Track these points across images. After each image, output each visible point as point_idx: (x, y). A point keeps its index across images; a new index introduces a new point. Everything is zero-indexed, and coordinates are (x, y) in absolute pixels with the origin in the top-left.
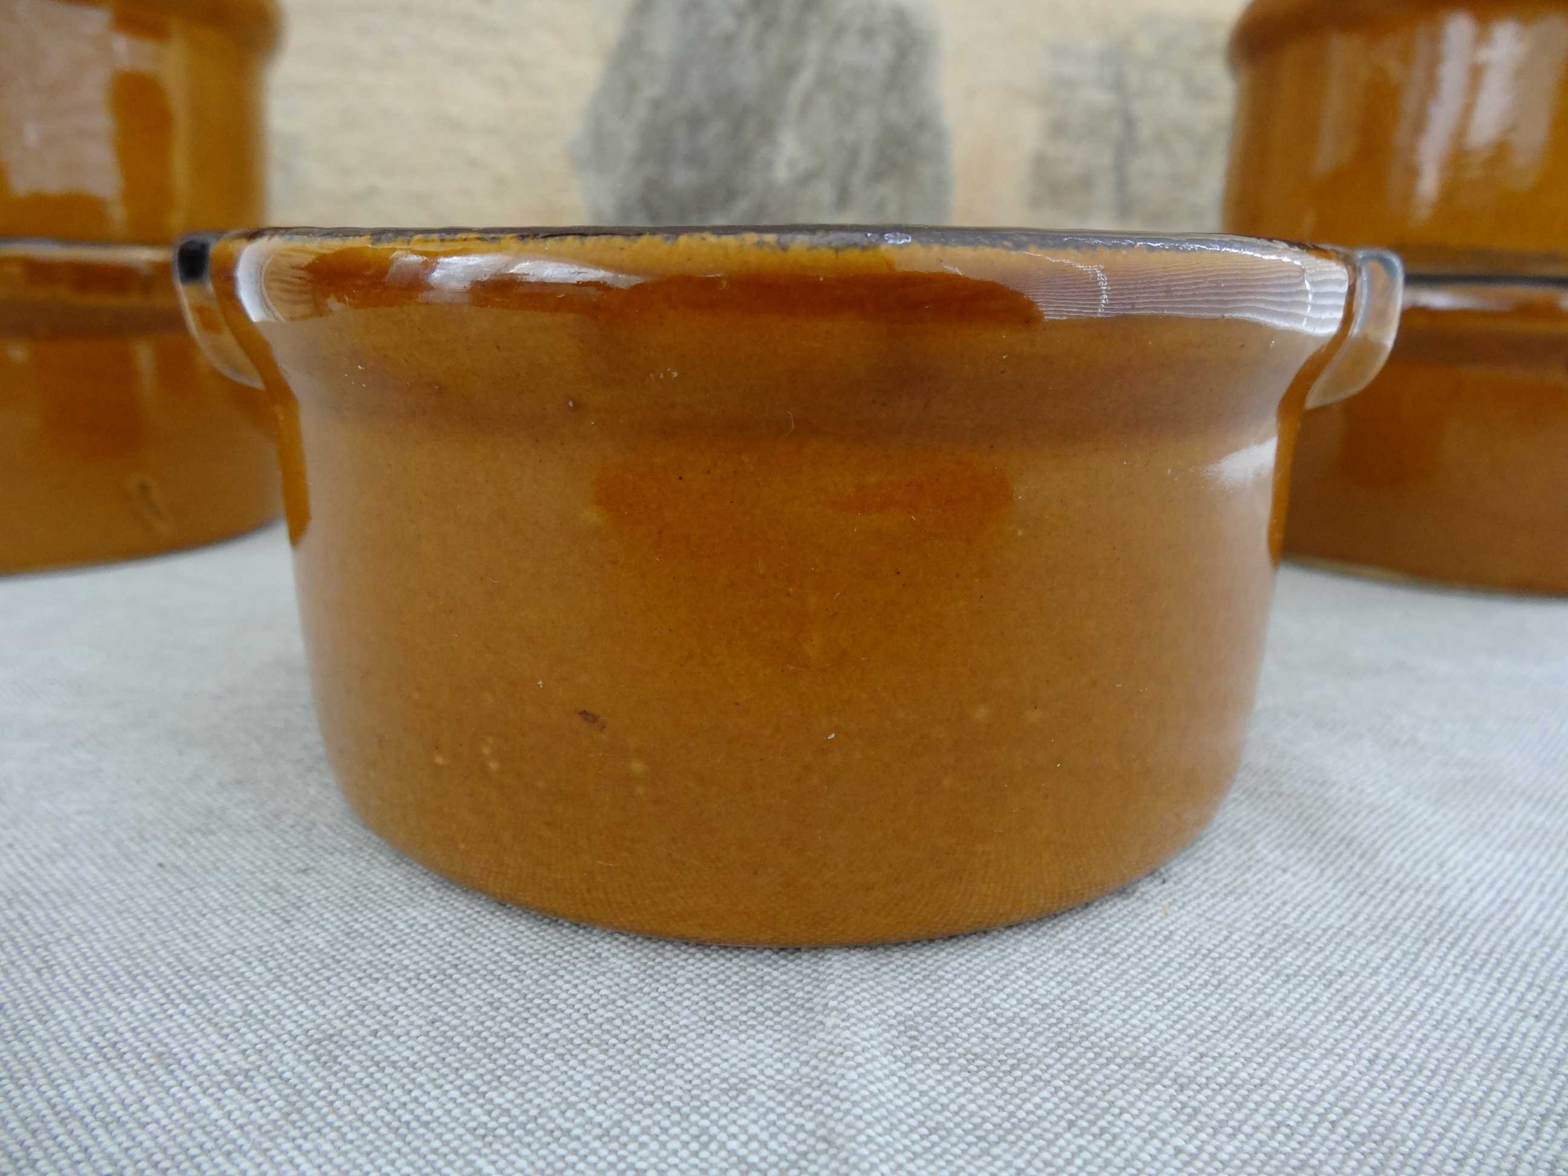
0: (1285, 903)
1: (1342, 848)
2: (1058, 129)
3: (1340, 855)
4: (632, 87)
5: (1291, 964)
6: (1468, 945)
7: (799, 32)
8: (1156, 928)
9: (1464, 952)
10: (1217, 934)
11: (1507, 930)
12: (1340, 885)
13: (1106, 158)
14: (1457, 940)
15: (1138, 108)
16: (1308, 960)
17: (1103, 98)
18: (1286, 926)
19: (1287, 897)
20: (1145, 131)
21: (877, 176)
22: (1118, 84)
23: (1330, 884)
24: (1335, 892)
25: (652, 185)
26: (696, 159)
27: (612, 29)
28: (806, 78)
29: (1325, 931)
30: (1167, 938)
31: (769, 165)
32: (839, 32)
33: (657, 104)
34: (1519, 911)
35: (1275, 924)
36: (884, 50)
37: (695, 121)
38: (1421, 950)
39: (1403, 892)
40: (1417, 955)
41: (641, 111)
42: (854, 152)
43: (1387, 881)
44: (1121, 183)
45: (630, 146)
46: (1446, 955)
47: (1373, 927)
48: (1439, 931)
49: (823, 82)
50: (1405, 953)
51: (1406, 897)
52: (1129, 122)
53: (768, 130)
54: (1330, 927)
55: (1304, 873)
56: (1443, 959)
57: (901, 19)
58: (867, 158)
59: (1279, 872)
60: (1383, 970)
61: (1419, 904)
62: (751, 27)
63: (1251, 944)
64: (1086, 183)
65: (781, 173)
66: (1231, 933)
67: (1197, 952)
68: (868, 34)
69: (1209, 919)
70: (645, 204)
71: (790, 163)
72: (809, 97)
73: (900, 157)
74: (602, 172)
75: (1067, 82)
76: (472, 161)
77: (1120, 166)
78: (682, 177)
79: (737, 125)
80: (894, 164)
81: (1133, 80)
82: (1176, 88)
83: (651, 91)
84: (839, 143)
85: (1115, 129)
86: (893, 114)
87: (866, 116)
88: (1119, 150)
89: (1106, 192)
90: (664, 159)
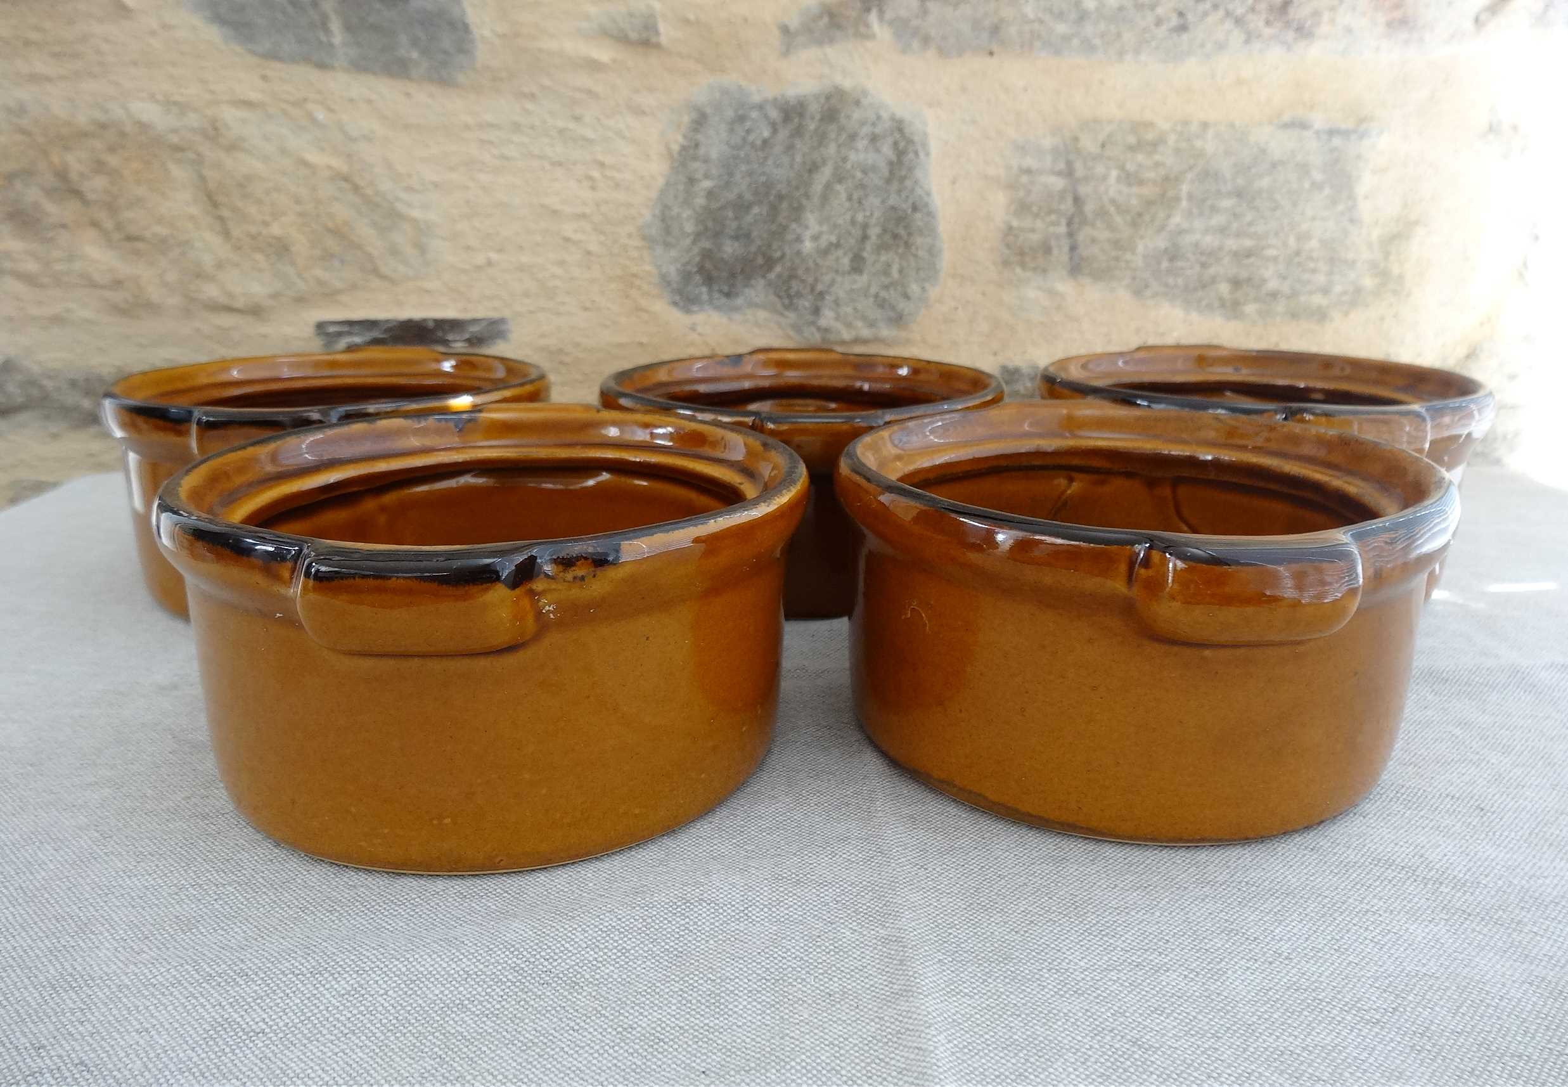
2: (1022, 208)
4: (692, 181)
7: (822, 139)
13: (1062, 229)
15: (1084, 190)
17: (1058, 183)
20: (1089, 208)
21: (882, 247)
22: (1068, 172)
25: (707, 255)
26: (742, 236)
27: (677, 140)
28: (826, 173)
31: (799, 239)
32: (853, 137)
33: (710, 194)
36: (887, 149)
37: (741, 207)
41: (700, 201)
42: (865, 227)
44: (1073, 248)
45: (690, 227)
49: (839, 176)
52: (1077, 201)
53: (797, 211)
57: (899, 126)
58: (874, 232)
62: (783, 134)
64: (1045, 248)
65: (808, 246)
68: (874, 139)
70: (701, 269)
71: (815, 238)
72: (828, 186)
73: (902, 231)
74: (667, 245)
75: (1028, 171)
76: (567, 240)
77: (1071, 235)
78: (730, 249)
79: (774, 210)
80: (896, 236)
81: (1080, 171)
82: (1114, 173)
83: (707, 184)
84: (853, 222)
85: (1068, 206)
86: (893, 200)
87: (874, 201)
88: (1069, 224)
89: (1061, 253)
90: (717, 235)
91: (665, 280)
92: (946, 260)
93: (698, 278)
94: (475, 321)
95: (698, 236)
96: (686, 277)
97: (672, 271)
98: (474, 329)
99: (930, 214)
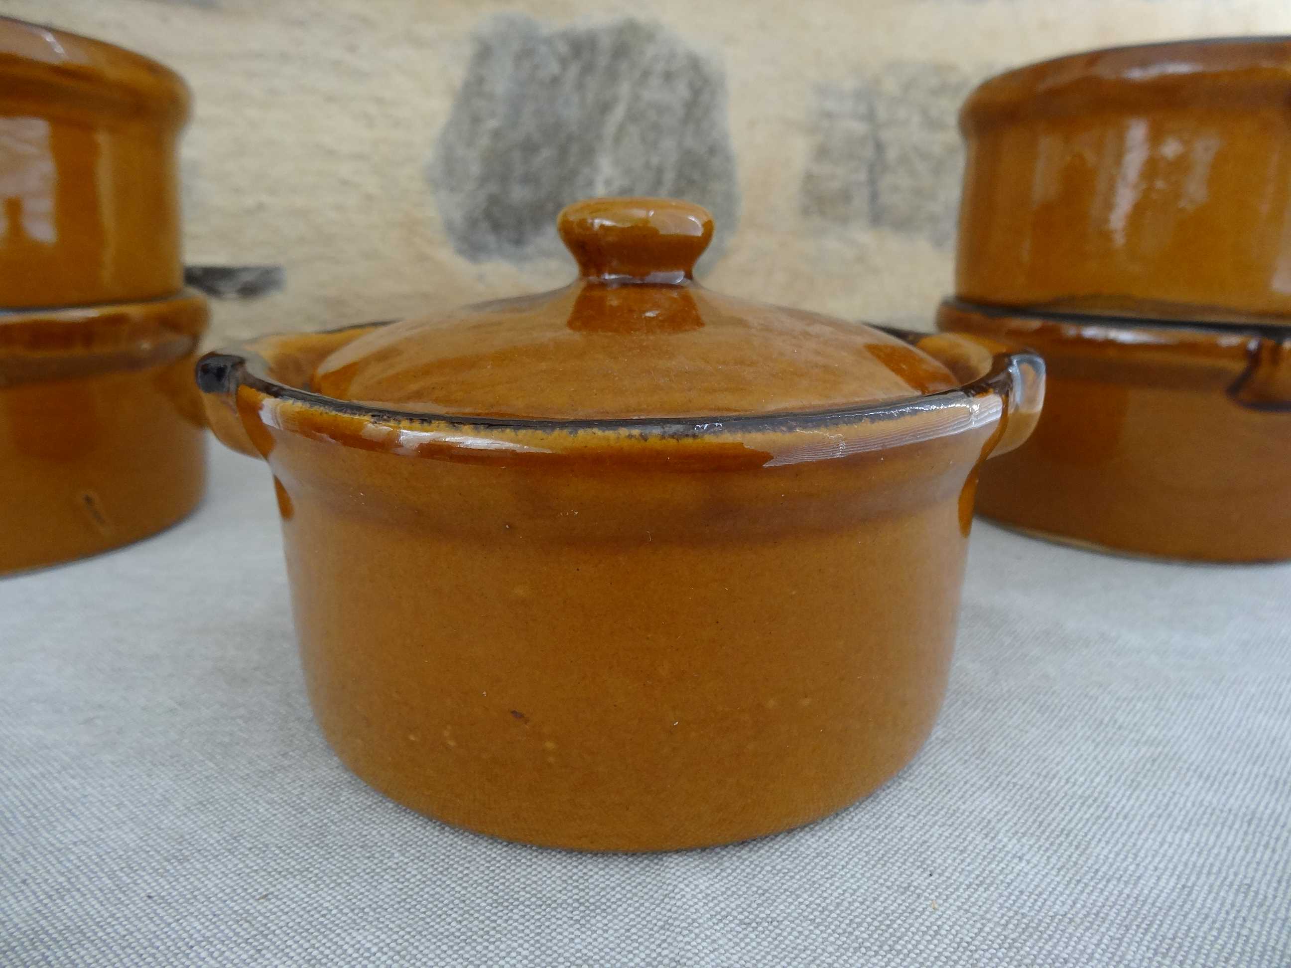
0: (1022, 892)
1: (1062, 838)
2: (822, 153)
3: (1060, 845)
4: (476, 120)
5: (1028, 953)
6: (1158, 930)
7: (612, 75)
8: (927, 923)
9: (1154, 938)
10: (973, 926)
11: (1185, 916)
12: (1062, 873)
13: (862, 176)
14: (1150, 925)
15: (887, 135)
16: (1041, 948)
17: (859, 128)
18: (1024, 916)
19: (1023, 886)
20: (892, 154)
21: (678, 191)
22: (870, 116)
23: (1054, 872)
24: (1058, 879)
25: (493, 200)
26: (529, 179)
27: (458, 74)
28: (619, 113)
29: (1053, 918)
30: (937, 933)
31: (590, 184)
32: (646, 74)
33: (496, 134)
34: (1193, 896)
35: (1016, 913)
36: (682, 90)
37: (529, 148)
38: (1123, 936)
39: (1108, 881)
40: (1121, 940)
41: (484, 141)
42: (660, 171)
43: (1097, 871)
44: (874, 197)
45: (475, 169)
46: (1142, 940)
47: (1088, 914)
48: (1136, 918)
49: (633, 117)
50: (1112, 938)
51: (1111, 886)
52: (879, 147)
53: (588, 154)
54: (1056, 914)
55: (1034, 861)
56: (1139, 944)
57: (695, 64)
58: (669, 177)
59: (1016, 860)
60: (1097, 956)
61: (1121, 893)
62: (574, 70)
63: (999, 935)
64: (845, 196)
65: (600, 189)
66: (984, 925)
67: (959, 944)
68: (668, 76)
69: (967, 911)
70: (488, 215)
71: (608, 183)
72: (621, 128)
73: (696, 176)
74: (452, 190)
75: (829, 115)
76: (345, 183)
77: (872, 182)
78: (519, 194)
79: (563, 152)
80: (691, 182)
81: (882, 113)
82: (916, 119)
83: (492, 124)
84: (647, 165)
85: (868, 152)
86: (690, 142)
87: (668, 144)
88: (871, 169)
89: (860, 201)
90: (504, 179)
91: (450, 227)
92: (744, 208)
93: (484, 225)
94: (245, 269)
95: (484, 180)
96: (472, 223)
97: (458, 216)
98: (247, 278)
99: (728, 159)
